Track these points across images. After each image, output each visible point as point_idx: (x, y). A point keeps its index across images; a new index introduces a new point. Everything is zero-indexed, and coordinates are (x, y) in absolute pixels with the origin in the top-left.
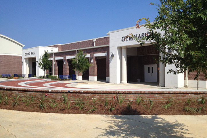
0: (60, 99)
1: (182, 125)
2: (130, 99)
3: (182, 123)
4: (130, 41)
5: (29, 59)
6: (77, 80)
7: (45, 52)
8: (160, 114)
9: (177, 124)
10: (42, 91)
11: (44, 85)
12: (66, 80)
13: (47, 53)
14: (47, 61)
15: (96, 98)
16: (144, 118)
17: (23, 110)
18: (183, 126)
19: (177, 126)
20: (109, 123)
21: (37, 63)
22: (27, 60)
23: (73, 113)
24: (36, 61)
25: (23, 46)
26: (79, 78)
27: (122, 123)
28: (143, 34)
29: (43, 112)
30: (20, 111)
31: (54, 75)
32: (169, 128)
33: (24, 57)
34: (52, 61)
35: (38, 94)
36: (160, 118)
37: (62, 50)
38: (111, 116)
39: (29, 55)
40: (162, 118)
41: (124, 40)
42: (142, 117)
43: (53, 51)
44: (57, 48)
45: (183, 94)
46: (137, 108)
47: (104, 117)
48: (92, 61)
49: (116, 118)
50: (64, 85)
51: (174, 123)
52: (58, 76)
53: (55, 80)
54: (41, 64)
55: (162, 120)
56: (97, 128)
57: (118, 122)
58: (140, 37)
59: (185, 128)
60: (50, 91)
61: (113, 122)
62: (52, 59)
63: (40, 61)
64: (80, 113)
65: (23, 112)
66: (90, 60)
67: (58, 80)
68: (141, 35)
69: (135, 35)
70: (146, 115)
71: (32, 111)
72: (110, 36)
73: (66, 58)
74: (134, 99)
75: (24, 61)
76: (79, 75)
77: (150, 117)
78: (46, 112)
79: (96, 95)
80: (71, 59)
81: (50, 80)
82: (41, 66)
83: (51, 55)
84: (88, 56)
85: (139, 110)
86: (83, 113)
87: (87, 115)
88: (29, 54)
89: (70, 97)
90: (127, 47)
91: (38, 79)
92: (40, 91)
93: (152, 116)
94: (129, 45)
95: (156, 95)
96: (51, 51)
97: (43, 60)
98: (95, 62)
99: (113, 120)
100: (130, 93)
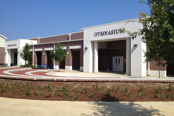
0: (45, 86)
1: (157, 110)
2: (107, 87)
3: (157, 109)
4: (102, 36)
5: (11, 50)
6: (54, 69)
7: (26, 44)
8: (136, 101)
9: (153, 110)
10: (28, 79)
11: (26, 73)
12: (45, 69)
13: (28, 45)
14: (28, 52)
15: (77, 86)
16: (122, 104)
17: (11, 97)
18: (159, 112)
19: (154, 112)
20: (93, 109)
21: (18, 54)
22: (10, 51)
23: (58, 100)
24: (18, 51)
25: (6, 38)
26: (56, 67)
27: (105, 109)
28: (112, 31)
29: (30, 99)
30: (8, 98)
31: (33, 65)
32: (147, 113)
33: (7, 48)
34: (32, 52)
35: (24, 82)
36: (137, 104)
37: (41, 43)
38: (93, 102)
39: (11, 47)
40: (138, 104)
41: (97, 35)
42: (121, 103)
43: (32, 43)
44: (37, 41)
45: (153, 82)
46: (115, 95)
47: (87, 104)
48: (68, 53)
49: (98, 105)
50: (44, 74)
51: (150, 109)
52: (37, 65)
53: (34, 69)
54: (22, 54)
55: (139, 106)
56: (83, 114)
57: (100, 108)
58: (110, 33)
59: (161, 114)
60: (35, 79)
61: (96, 108)
62: (32, 50)
63: (22, 52)
64: (64, 100)
65: (11, 99)
66: (67, 52)
67: (37, 69)
68: (111, 32)
69: (106, 32)
70: (124, 101)
71: (19, 98)
72: (84, 32)
73: (45, 50)
74: (111, 87)
75: (6, 51)
76: (56, 65)
77: (128, 104)
78: (33, 99)
79: (77, 84)
80: (50, 51)
81: (30, 68)
82: (22, 56)
83: (31, 47)
84: (65, 48)
85: (117, 97)
86: (67, 100)
87: (71, 102)
88: (11, 45)
89: (54, 85)
90: (98, 41)
91: (20, 68)
92: (26, 79)
93: (130, 103)
94: (100, 40)
95: (130, 84)
96: (31, 43)
97: (24, 51)
98: (71, 54)
99: (96, 107)
100: (108, 81)
